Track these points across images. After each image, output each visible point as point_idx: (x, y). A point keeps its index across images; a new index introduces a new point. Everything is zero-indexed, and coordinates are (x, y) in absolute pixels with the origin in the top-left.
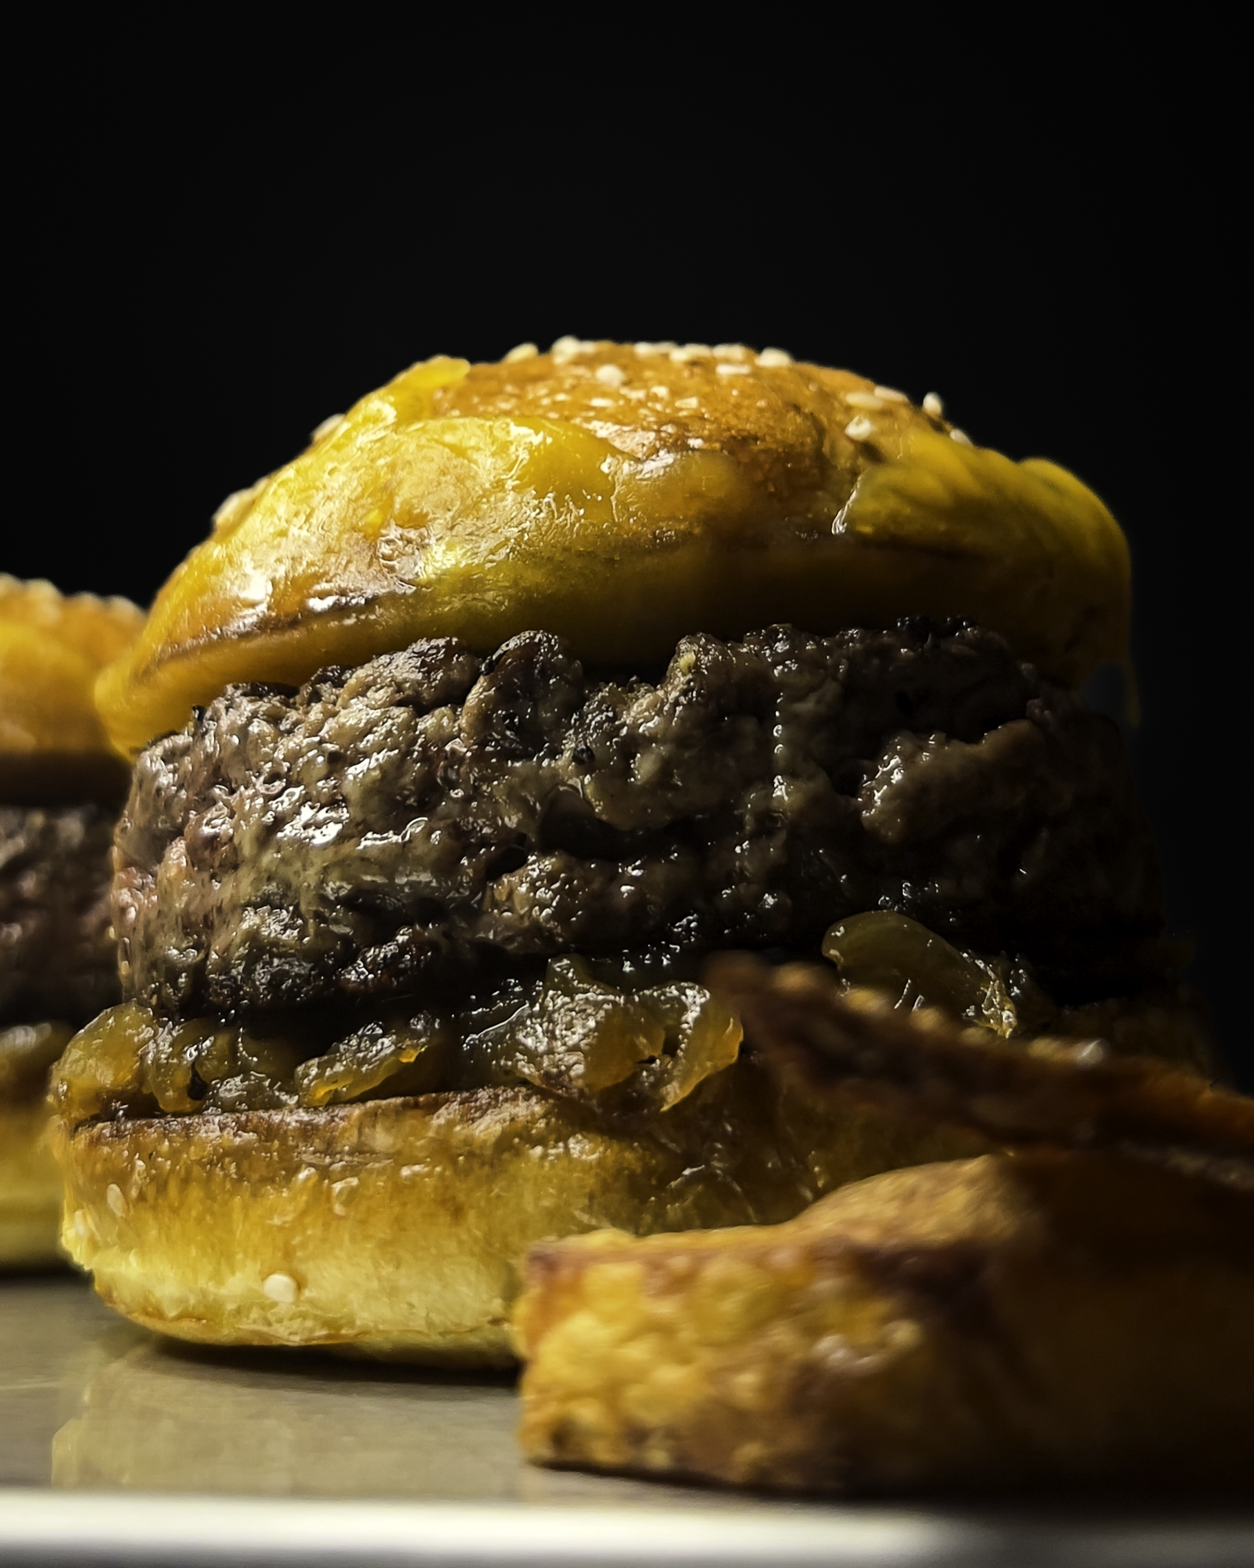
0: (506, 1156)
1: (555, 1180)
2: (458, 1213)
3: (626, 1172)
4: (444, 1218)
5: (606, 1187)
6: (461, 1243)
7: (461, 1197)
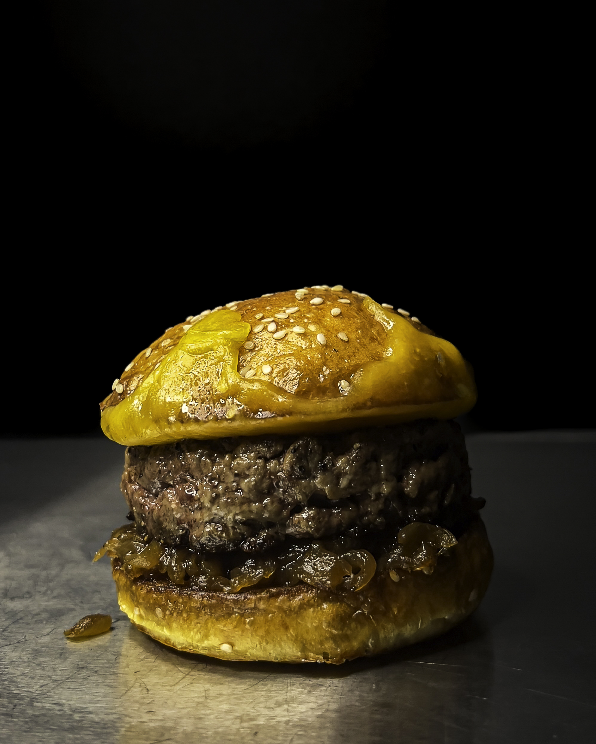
0: (302, 611)
1: (317, 619)
2: (287, 628)
3: (340, 615)
4: (282, 629)
5: (333, 620)
6: (288, 637)
7: (288, 623)
